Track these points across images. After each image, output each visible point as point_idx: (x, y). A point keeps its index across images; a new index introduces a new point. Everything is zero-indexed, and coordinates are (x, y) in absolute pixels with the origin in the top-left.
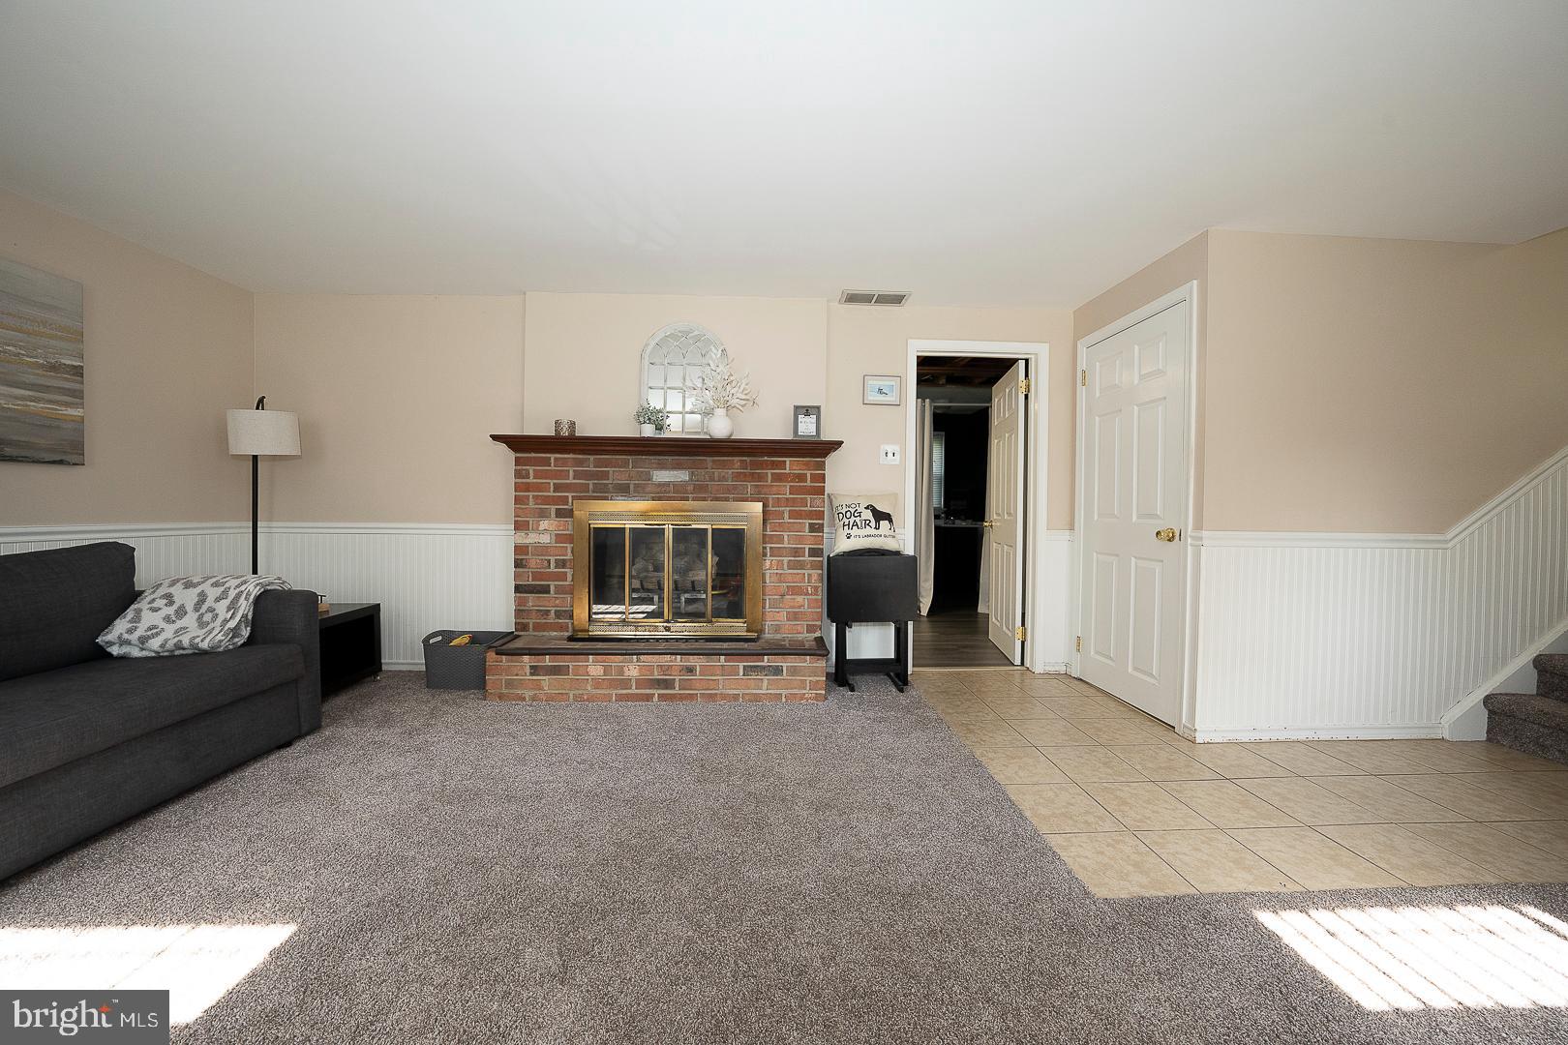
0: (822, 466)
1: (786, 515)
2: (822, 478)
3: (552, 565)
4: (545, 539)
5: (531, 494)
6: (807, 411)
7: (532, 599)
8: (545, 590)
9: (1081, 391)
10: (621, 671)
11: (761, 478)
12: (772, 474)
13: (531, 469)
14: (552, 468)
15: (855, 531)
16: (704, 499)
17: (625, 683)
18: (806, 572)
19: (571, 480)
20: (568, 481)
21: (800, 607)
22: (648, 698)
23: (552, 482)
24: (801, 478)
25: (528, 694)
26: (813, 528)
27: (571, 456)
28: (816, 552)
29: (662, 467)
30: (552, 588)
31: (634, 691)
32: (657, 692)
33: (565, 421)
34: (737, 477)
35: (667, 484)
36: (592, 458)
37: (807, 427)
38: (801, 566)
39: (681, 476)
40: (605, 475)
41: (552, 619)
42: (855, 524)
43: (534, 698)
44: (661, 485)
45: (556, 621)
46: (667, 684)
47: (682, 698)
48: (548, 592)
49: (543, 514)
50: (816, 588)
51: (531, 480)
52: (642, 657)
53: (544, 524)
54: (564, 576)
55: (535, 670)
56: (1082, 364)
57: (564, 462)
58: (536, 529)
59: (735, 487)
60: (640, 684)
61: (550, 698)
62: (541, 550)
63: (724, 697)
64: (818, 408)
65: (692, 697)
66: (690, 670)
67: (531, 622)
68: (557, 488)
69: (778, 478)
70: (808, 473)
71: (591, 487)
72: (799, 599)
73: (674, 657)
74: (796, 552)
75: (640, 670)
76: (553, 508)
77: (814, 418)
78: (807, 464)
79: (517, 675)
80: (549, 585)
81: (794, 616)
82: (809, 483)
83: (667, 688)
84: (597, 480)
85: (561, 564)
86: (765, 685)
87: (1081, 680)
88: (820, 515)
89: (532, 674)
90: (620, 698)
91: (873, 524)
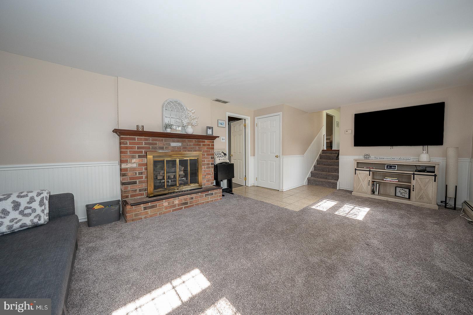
0: (213, 142)
1: (206, 155)
2: (213, 145)
3: (137, 174)
4: (134, 165)
5: (128, 150)
6: (210, 128)
7: (129, 187)
8: (135, 183)
9: (256, 127)
10: (173, 202)
11: (200, 145)
12: (202, 144)
13: (128, 141)
14: (136, 141)
15: (221, 158)
16: (186, 151)
17: (175, 206)
18: (210, 169)
19: (144, 145)
20: (142, 146)
21: (209, 178)
22: (181, 208)
23: (136, 146)
24: (209, 145)
25: (143, 217)
26: (212, 158)
27: (143, 137)
28: (212, 164)
29: (174, 142)
30: (138, 182)
31: (177, 207)
32: (183, 206)
33: (140, 125)
34: (194, 145)
35: (175, 147)
36: (151, 138)
37: (210, 132)
38: (209, 168)
39: (179, 144)
40: (156, 144)
41: (138, 192)
42: (220, 157)
43: (145, 218)
44: (173, 147)
45: (139, 193)
46: (186, 203)
47: (190, 206)
48: (136, 183)
49: (133, 157)
50: (213, 173)
51: (128, 145)
52: (179, 197)
53: (134, 160)
54: (142, 178)
55: (145, 208)
56: (256, 122)
57: (141, 139)
58: (131, 162)
59: (194, 147)
60: (179, 205)
61: (151, 216)
62: (133, 169)
63: (200, 203)
64: (212, 127)
65: (193, 205)
66: (192, 198)
67: (129, 195)
68: (138, 148)
69: (204, 145)
70: (211, 144)
71: (151, 147)
72: (209, 176)
73: (188, 195)
74: (208, 164)
75: (179, 201)
76: (137, 155)
77: (211, 130)
78: (210, 141)
79: (139, 211)
80: (136, 181)
81: (208, 181)
82: (211, 147)
83: (186, 205)
84: (153, 145)
85: (141, 173)
86: (210, 198)
87: (257, 186)
88: (213, 154)
89: (144, 210)
90: (173, 211)
91: (224, 156)
